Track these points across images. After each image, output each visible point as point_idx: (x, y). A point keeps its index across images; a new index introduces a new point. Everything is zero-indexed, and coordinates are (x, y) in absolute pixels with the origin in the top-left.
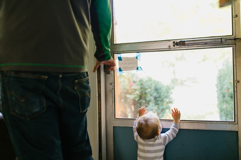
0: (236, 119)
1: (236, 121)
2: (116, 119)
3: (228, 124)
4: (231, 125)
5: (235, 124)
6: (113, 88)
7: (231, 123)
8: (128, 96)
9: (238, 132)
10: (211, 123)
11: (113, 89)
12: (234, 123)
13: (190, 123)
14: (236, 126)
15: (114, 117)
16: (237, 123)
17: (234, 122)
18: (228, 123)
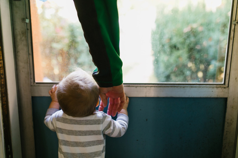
0: (227, 80)
1: (227, 83)
2: (37, 83)
3: (215, 89)
4: (220, 89)
5: (225, 88)
6: (29, 28)
7: (219, 86)
8: (55, 45)
9: (228, 99)
10: (192, 87)
11: (27, 29)
12: (224, 86)
13: (160, 88)
14: (226, 90)
15: (32, 80)
16: (227, 86)
17: (222, 84)
18: (215, 86)
